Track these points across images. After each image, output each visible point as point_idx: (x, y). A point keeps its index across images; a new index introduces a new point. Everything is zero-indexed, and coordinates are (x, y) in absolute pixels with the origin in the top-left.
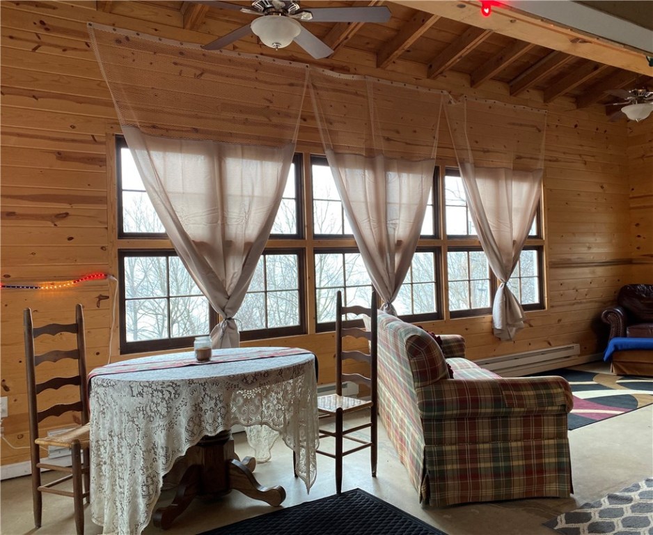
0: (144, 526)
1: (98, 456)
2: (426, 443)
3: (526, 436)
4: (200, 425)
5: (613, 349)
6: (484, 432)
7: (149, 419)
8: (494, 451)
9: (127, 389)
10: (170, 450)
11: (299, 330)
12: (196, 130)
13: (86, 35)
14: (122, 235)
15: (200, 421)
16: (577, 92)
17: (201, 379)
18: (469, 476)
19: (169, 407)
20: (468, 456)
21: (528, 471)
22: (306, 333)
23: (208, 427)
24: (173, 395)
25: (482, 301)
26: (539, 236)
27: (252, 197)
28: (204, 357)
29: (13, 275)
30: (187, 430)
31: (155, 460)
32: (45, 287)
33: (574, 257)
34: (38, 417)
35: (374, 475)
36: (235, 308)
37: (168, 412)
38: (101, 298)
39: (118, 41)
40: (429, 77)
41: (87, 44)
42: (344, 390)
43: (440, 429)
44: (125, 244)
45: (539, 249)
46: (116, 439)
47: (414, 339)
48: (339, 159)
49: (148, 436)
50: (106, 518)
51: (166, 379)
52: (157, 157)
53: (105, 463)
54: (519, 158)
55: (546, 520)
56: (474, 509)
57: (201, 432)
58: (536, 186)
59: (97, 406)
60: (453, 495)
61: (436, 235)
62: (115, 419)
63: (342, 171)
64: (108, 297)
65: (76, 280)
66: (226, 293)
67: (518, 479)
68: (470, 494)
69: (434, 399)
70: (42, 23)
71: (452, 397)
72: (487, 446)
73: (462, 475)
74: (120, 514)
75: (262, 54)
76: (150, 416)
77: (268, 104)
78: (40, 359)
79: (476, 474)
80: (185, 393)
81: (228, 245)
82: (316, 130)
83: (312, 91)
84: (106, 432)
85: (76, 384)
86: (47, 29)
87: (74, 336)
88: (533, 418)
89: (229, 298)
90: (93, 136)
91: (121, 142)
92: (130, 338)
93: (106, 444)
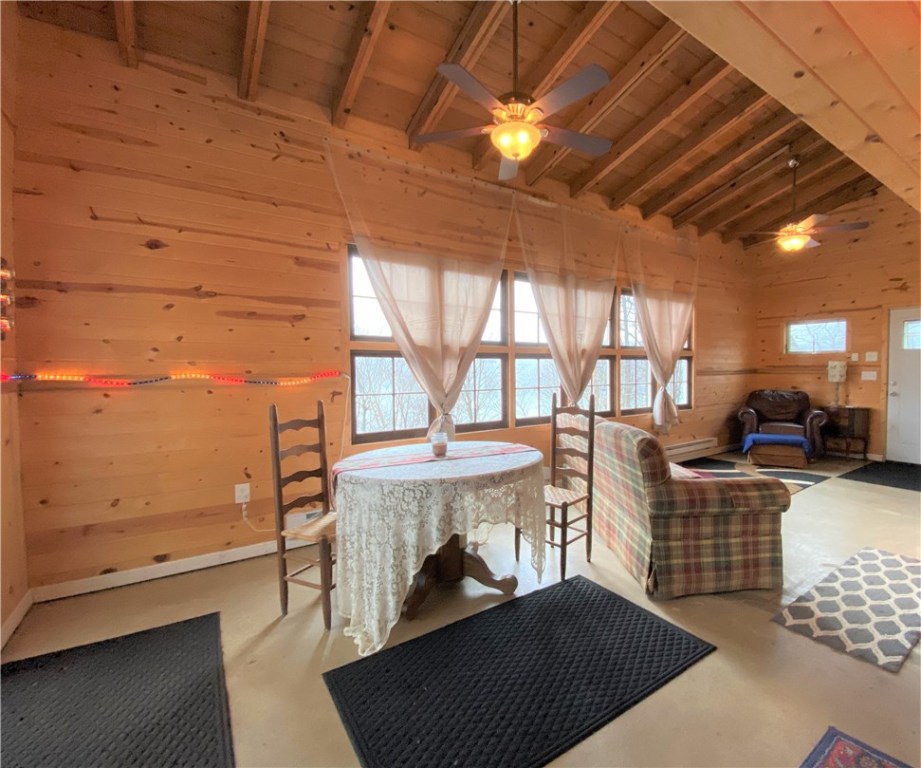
0: (394, 623)
1: (344, 550)
2: (654, 538)
3: (744, 533)
4: (450, 524)
5: (751, 443)
6: (707, 529)
7: (400, 518)
8: (716, 546)
9: (377, 488)
10: (421, 548)
11: (503, 424)
12: (419, 245)
13: (322, 148)
14: (353, 338)
15: (451, 520)
16: (724, 229)
17: (452, 479)
18: (693, 570)
19: (420, 507)
20: (692, 551)
21: (746, 565)
22: (507, 427)
23: (458, 525)
24: (424, 495)
25: (644, 402)
26: (689, 349)
27: (466, 307)
28: (440, 452)
29: (254, 371)
30: (438, 529)
31: (404, 558)
32: (283, 383)
33: (715, 367)
34: (283, 510)
35: (589, 561)
36: (451, 405)
37: (419, 511)
38: (335, 394)
39: (351, 156)
40: (611, 208)
41: (323, 157)
42: (557, 482)
43: (667, 526)
44: (355, 346)
45: (689, 359)
46: (364, 536)
47: (645, 442)
48: (539, 276)
49: (398, 535)
50: (353, 612)
51: (418, 478)
52: (385, 266)
53: (351, 557)
54: (677, 282)
55: (772, 615)
56: (696, 600)
57: (451, 530)
58: (691, 306)
59: (344, 502)
60: (678, 588)
61: (612, 346)
62: (363, 516)
63: (541, 287)
64: (340, 393)
65: (313, 376)
66: (443, 390)
67: (738, 573)
68: (693, 588)
69: (665, 499)
70: (281, 133)
71: (681, 497)
72: (709, 542)
73: (687, 569)
74: (367, 608)
75: (476, 178)
76: (401, 515)
77: (479, 224)
78: (286, 454)
79: (699, 568)
80: (436, 491)
81: (446, 349)
82: (520, 250)
83: (517, 215)
84: (354, 528)
85: (317, 476)
86: (287, 141)
87: (316, 431)
88: (753, 517)
89: (447, 396)
90: (328, 244)
91: (352, 250)
92: (359, 431)
93: (354, 538)
